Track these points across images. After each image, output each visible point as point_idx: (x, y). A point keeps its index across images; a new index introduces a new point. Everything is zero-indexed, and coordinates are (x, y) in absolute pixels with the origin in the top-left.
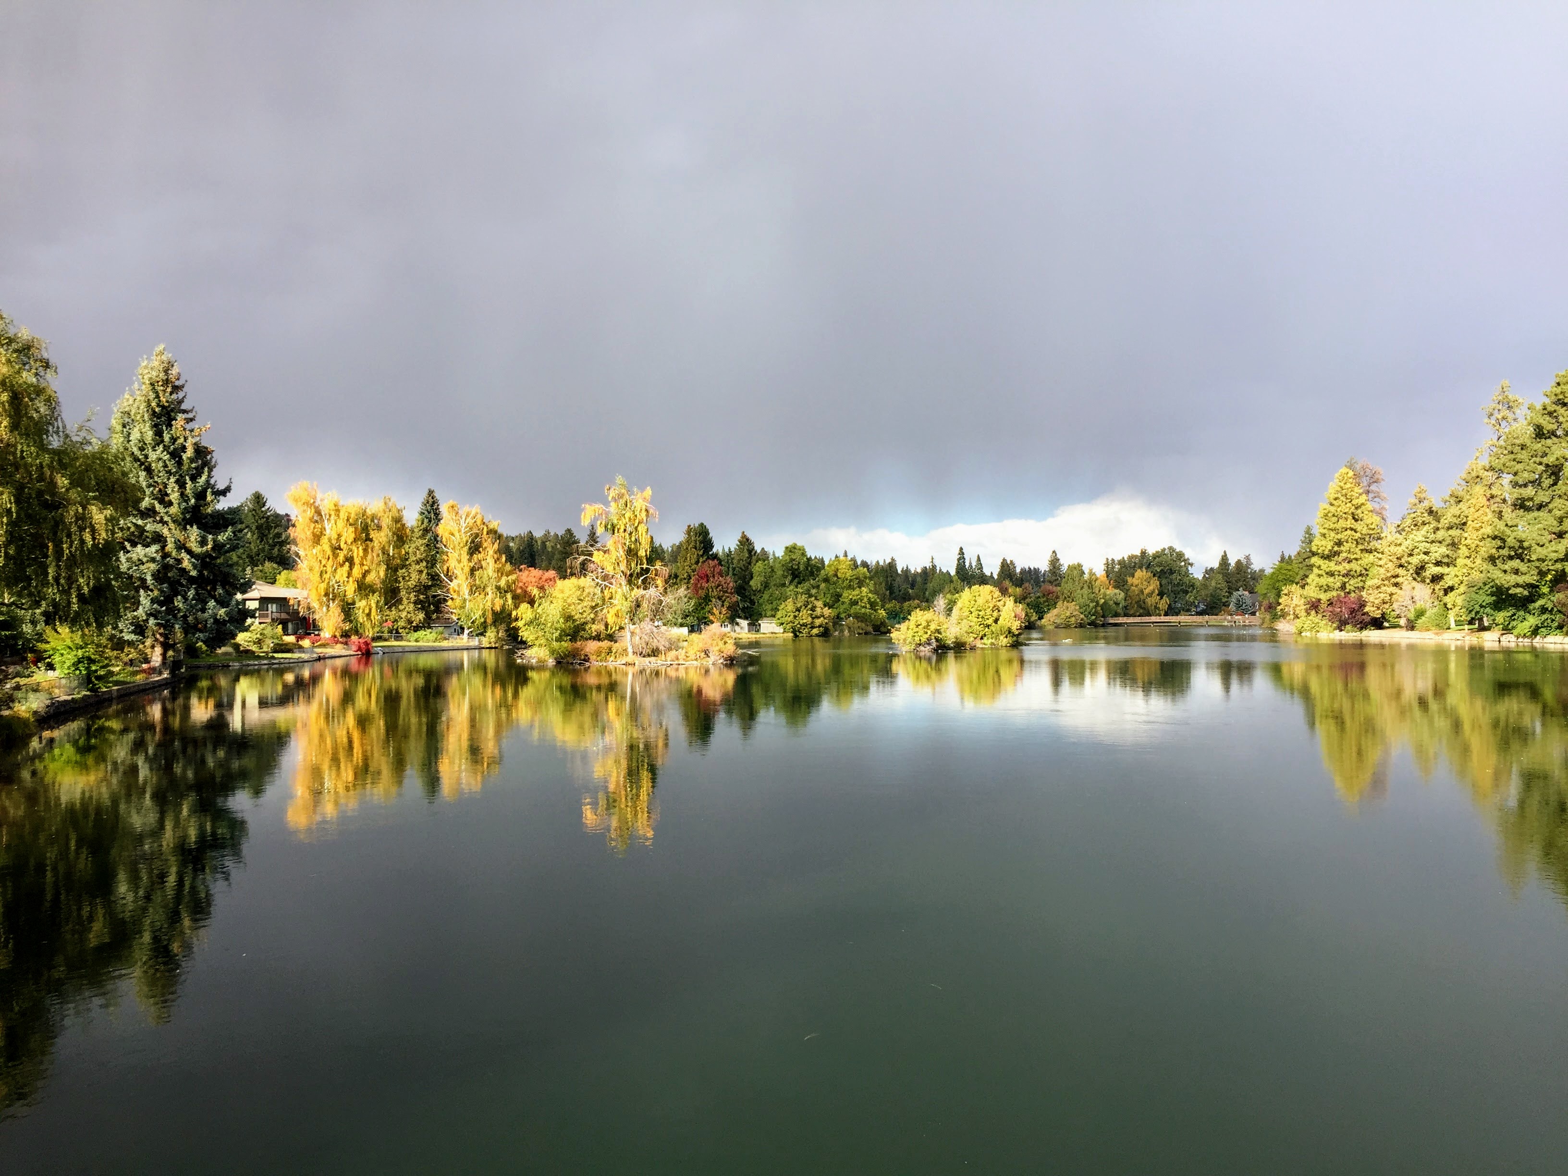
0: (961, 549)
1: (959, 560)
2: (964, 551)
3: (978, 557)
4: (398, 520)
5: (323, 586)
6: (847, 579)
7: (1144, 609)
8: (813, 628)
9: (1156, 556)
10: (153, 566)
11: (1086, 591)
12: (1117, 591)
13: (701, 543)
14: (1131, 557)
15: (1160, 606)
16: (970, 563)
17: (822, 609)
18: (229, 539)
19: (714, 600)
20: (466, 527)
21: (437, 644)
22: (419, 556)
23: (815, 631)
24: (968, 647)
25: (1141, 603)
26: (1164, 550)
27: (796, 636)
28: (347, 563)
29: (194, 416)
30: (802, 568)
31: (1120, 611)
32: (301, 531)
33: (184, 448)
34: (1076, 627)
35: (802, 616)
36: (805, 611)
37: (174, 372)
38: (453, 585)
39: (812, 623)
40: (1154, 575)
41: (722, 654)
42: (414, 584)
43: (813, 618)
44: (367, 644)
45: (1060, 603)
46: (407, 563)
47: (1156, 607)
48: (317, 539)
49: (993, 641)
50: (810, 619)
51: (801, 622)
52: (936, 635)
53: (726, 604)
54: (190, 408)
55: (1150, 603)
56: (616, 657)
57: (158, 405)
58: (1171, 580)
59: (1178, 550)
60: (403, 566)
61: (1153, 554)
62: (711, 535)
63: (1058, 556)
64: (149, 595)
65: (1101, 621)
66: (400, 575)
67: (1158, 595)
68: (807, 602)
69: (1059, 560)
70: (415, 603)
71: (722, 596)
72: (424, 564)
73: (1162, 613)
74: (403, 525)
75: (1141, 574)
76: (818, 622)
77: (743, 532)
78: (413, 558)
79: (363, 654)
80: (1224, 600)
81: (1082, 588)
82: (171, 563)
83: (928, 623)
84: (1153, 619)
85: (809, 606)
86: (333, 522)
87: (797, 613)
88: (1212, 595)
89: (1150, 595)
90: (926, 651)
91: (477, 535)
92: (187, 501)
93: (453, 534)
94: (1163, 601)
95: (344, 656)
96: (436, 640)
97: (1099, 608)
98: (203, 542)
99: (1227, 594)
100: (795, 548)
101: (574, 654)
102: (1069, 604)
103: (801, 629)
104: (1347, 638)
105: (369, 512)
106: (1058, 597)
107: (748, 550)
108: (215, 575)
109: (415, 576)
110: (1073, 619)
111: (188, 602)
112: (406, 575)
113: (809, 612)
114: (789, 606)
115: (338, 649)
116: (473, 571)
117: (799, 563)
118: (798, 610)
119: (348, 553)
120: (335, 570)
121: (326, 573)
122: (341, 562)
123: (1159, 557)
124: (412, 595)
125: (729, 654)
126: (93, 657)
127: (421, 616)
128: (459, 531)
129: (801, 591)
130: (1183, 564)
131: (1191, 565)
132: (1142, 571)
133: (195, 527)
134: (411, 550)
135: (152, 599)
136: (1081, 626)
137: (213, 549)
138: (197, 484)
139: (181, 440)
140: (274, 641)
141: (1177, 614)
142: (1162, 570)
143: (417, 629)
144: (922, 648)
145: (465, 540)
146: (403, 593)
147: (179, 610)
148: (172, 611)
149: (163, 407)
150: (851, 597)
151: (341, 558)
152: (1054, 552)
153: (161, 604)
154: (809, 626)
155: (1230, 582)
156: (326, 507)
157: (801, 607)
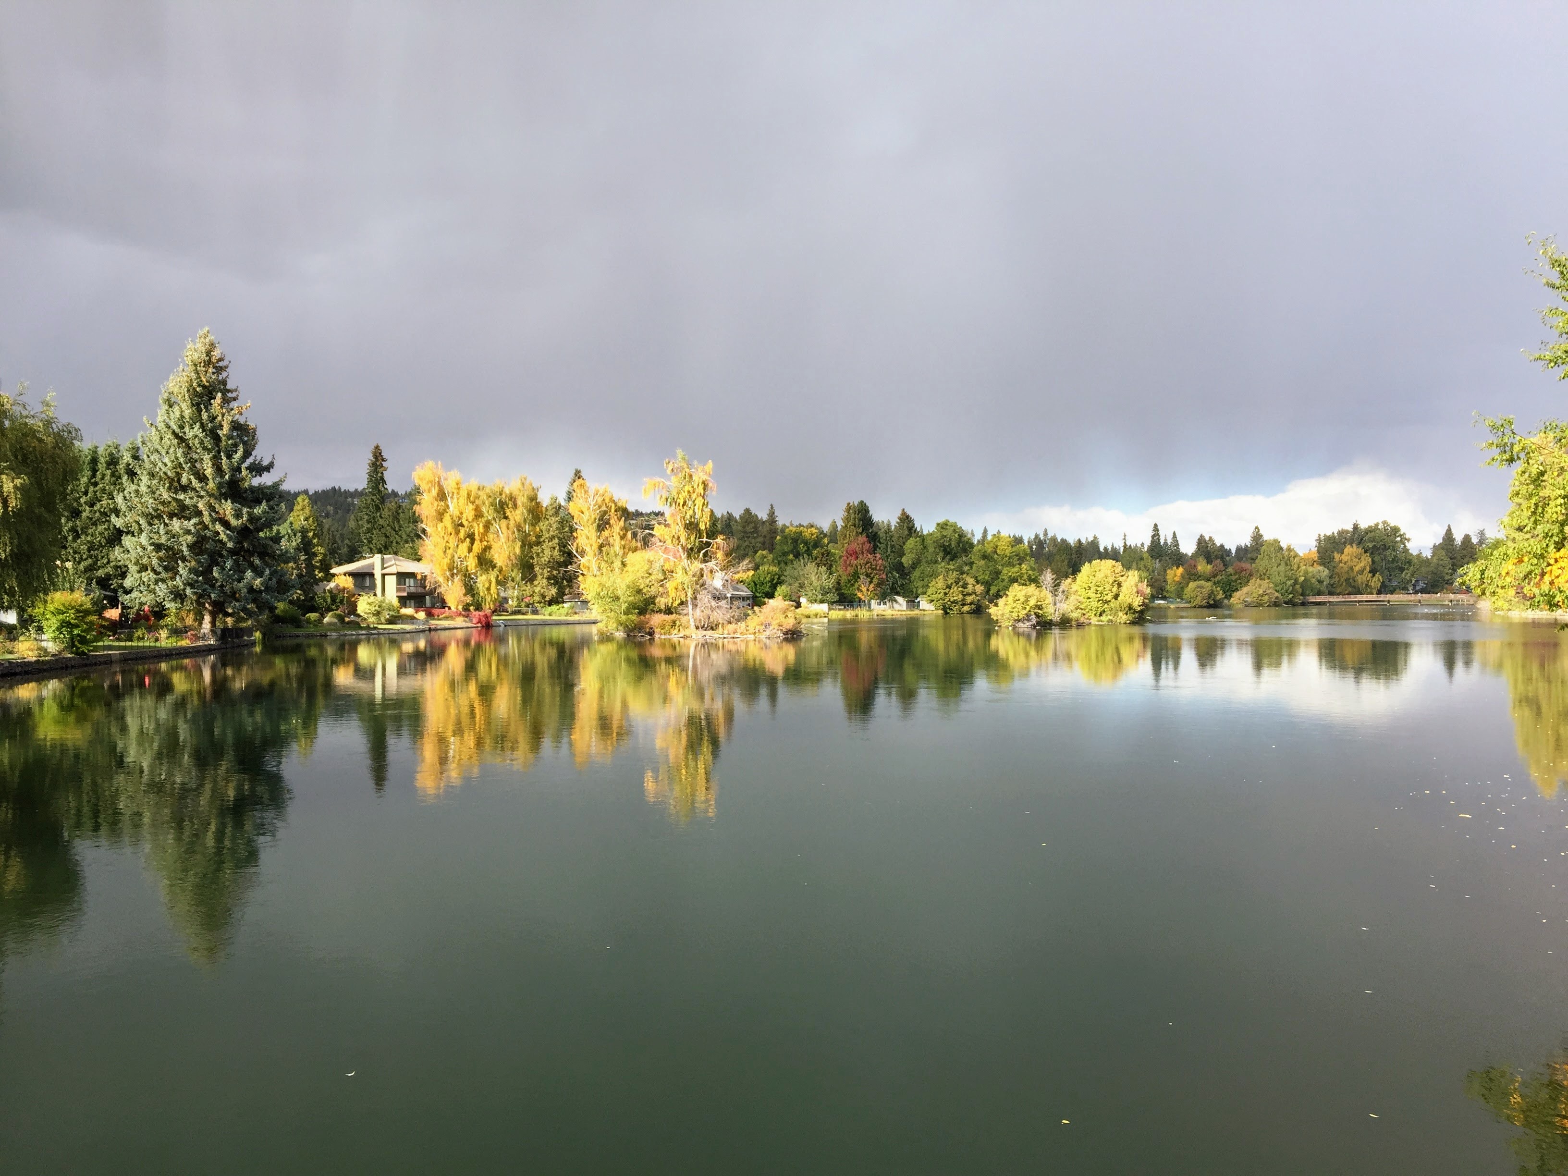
0: (1156, 525)
1: (1153, 537)
2: (1159, 527)
3: (1174, 533)
4: (533, 498)
5: (447, 561)
6: (1006, 556)
7: (1354, 587)
8: (964, 605)
9: (1369, 530)
10: (189, 538)
11: (1282, 568)
12: (1321, 568)
13: (860, 520)
14: (1342, 533)
15: (1373, 584)
16: (1166, 540)
17: (974, 586)
18: (264, 512)
19: (862, 577)
20: (594, 506)
21: (569, 618)
22: (551, 533)
23: (966, 608)
24: (1074, 623)
25: (1351, 580)
26: (1377, 525)
27: (946, 613)
28: (468, 539)
29: (238, 396)
30: (953, 544)
31: (1323, 588)
32: (426, 507)
33: (221, 426)
34: (1269, 606)
35: (953, 593)
36: (956, 588)
37: (216, 354)
38: (583, 561)
39: (963, 600)
40: (1366, 552)
41: (781, 628)
42: (547, 560)
43: (964, 596)
44: (486, 616)
45: (1252, 581)
46: (542, 540)
47: (1367, 585)
48: (440, 516)
49: (1111, 618)
50: (961, 596)
51: (952, 599)
52: (1036, 611)
53: (875, 581)
54: (234, 387)
55: (1360, 581)
56: (679, 630)
57: (199, 385)
58: (1385, 556)
59: (1392, 525)
60: (538, 543)
61: (1366, 529)
62: (871, 513)
63: (1261, 532)
64: (187, 566)
65: (1300, 599)
66: (534, 551)
67: (1370, 572)
68: (958, 578)
69: (1262, 536)
70: (549, 579)
71: (871, 573)
72: (556, 541)
73: (1375, 591)
74: (538, 504)
75: (1350, 551)
76: (969, 599)
77: (904, 510)
78: (546, 535)
79: (483, 627)
80: (1447, 577)
81: (1279, 565)
82: (208, 535)
83: (1027, 598)
84: (1364, 597)
85: (961, 584)
86: (455, 500)
87: (948, 590)
88: (1433, 573)
89: (1361, 572)
90: (1024, 627)
91: (605, 512)
92: (222, 477)
93: (582, 513)
94: (1375, 579)
95: (462, 628)
96: (567, 614)
97: (1298, 586)
98: (238, 516)
99: (1450, 571)
100: (947, 525)
101: (639, 627)
102: (1262, 582)
103: (951, 606)
104: (1540, 617)
105: (507, 491)
106: (1251, 575)
107: (907, 527)
108: (254, 546)
109: (548, 552)
110: (1266, 597)
111: (225, 572)
112: (539, 551)
113: (960, 589)
114: (939, 583)
115: (459, 622)
116: (601, 547)
117: (950, 540)
118: (949, 587)
119: (470, 529)
120: (457, 546)
121: (449, 548)
122: (463, 538)
123: (1371, 532)
124: (545, 571)
125: (788, 628)
126: (72, 621)
127: (553, 591)
128: (589, 508)
129: (952, 567)
130: (1399, 539)
131: (1408, 540)
132: (1352, 547)
133: (229, 501)
134: (544, 528)
135: (190, 569)
136: (1276, 604)
137: (248, 520)
138: (233, 460)
139: (220, 418)
140: (390, 613)
141: (1392, 592)
142: (1375, 546)
143: (550, 603)
144: (1021, 624)
145: (593, 517)
146: (537, 569)
147: (217, 580)
148: (210, 581)
149: (204, 387)
150: (1010, 574)
151: (462, 535)
152: (1257, 528)
153: (202, 574)
154: (960, 603)
155: (1455, 558)
156: (449, 486)
157: (952, 584)
